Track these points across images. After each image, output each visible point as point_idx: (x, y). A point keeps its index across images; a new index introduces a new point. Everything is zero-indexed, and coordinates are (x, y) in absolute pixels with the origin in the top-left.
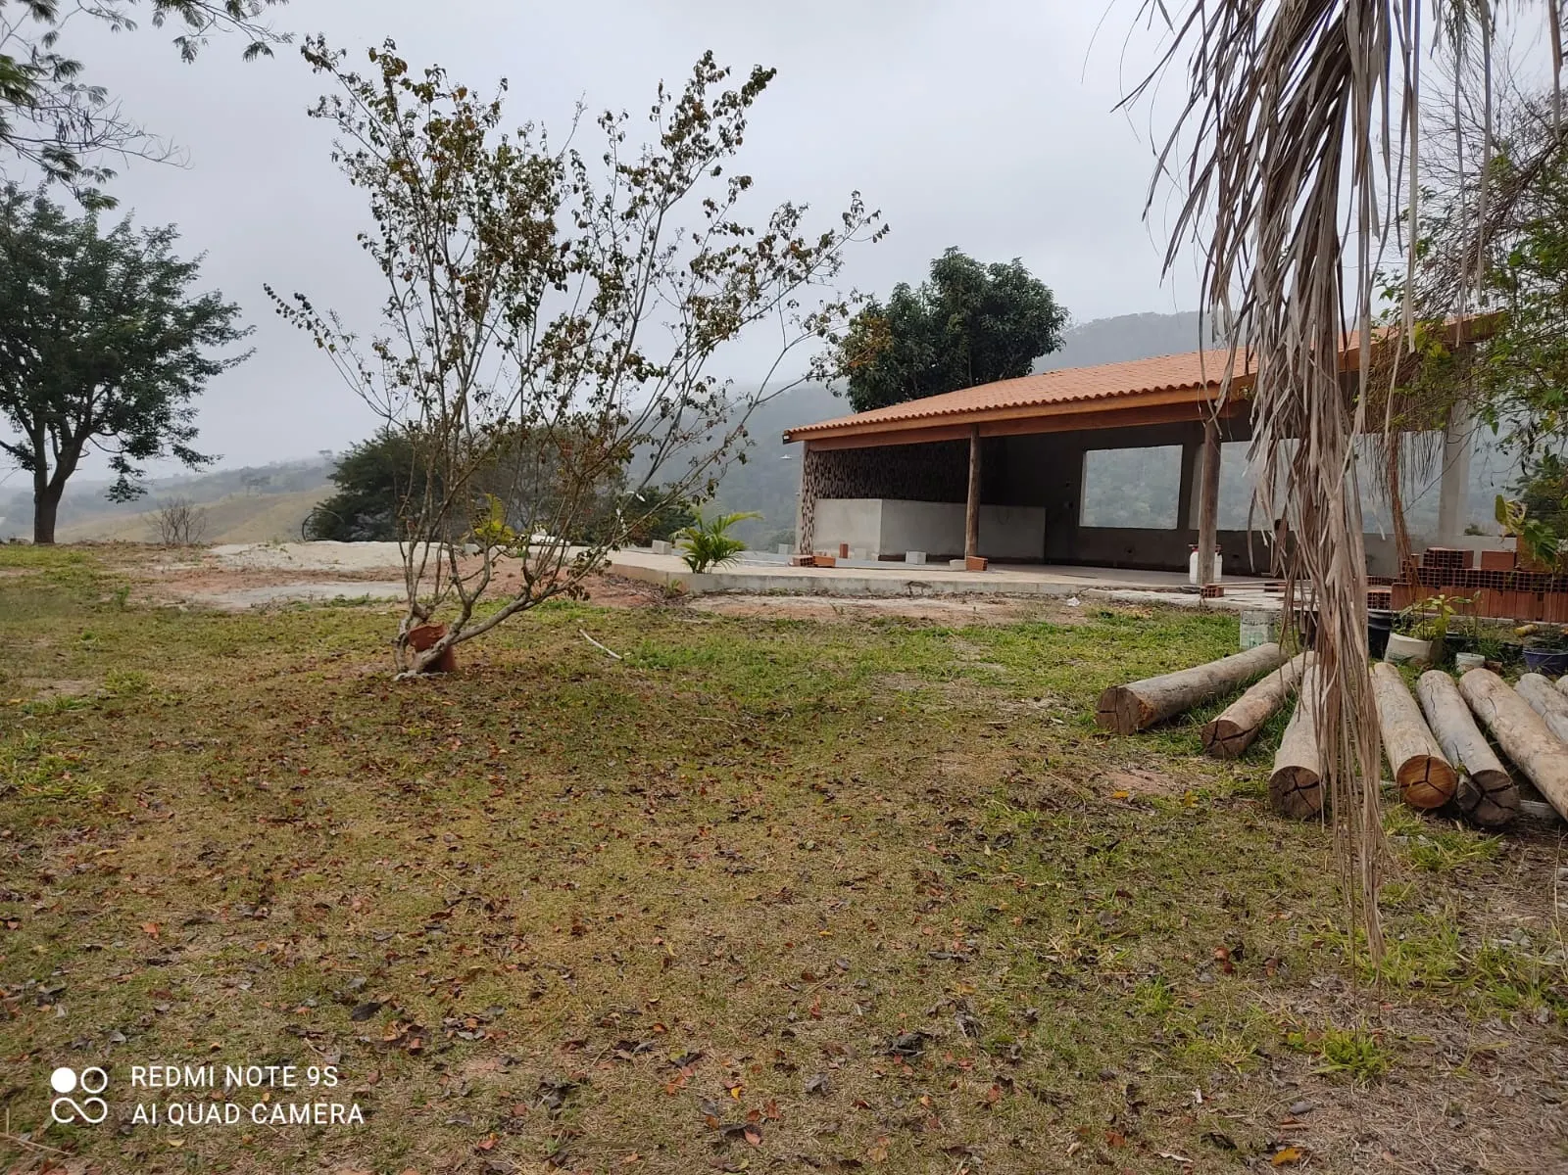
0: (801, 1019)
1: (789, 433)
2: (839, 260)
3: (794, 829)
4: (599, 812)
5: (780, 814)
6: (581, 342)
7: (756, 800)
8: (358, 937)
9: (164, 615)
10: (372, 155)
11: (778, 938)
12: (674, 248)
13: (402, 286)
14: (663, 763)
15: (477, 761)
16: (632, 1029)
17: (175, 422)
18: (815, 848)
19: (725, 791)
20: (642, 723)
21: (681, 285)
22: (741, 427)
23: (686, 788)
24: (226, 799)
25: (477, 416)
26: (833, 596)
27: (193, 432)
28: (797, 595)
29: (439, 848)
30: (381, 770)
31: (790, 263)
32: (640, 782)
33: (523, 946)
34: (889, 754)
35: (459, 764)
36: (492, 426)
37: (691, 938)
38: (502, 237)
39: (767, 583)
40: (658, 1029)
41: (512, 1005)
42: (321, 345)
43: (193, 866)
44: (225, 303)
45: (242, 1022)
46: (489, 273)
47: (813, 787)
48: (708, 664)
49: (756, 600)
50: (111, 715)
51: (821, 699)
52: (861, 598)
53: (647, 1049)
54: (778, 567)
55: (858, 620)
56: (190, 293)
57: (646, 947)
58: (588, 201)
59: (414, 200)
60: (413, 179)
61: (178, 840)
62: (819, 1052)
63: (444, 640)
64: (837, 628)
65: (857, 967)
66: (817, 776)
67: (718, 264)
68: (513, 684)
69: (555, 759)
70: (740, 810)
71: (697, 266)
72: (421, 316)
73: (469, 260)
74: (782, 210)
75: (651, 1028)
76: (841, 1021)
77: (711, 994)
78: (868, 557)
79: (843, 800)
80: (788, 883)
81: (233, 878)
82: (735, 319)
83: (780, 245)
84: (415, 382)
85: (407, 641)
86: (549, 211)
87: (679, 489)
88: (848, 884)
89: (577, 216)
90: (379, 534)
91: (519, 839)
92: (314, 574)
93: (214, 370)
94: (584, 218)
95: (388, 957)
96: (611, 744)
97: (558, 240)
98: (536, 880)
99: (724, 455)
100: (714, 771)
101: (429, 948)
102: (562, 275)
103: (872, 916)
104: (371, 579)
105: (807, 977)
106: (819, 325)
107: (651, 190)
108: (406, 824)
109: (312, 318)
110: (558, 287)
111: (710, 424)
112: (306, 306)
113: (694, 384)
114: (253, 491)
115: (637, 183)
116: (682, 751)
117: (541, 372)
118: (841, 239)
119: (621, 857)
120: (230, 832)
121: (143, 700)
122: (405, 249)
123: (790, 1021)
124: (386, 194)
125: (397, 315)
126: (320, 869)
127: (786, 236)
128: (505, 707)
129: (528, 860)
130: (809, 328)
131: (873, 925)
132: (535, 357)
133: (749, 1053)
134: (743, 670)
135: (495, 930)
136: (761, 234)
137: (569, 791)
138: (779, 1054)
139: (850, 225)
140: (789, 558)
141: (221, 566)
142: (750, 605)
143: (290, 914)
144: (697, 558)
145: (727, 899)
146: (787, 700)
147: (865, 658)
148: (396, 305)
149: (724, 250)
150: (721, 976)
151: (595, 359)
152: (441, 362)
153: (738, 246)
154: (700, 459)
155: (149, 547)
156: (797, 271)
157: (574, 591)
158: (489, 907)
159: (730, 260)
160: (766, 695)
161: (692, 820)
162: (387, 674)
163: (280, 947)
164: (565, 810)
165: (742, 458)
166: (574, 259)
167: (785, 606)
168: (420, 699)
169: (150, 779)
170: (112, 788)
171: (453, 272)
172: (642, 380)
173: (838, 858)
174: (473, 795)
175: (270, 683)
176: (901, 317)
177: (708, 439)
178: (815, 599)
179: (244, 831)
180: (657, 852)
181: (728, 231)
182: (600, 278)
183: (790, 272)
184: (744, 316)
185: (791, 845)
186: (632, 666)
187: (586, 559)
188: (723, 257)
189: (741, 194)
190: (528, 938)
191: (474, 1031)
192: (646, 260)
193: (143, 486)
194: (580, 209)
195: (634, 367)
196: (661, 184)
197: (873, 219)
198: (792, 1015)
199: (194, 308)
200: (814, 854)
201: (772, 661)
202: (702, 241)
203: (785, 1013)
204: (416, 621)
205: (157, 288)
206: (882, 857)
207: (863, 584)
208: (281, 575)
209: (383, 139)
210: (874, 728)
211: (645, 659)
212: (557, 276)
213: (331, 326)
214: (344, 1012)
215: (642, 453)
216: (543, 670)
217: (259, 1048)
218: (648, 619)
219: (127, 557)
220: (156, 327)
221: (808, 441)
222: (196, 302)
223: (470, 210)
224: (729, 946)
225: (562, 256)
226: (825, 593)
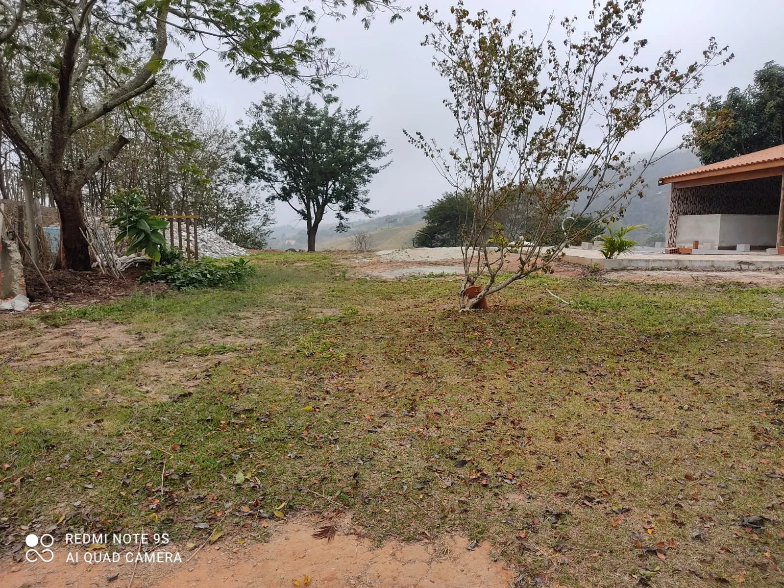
0: (686, 499)
1: (663, 180)
2: (700, 78)
3: (675, 398)
4: (563, 381)
5: (667, 390)
6: (552, 140)
7: (652, 381)
8: (454, 429)
9: (362, 281)
10: (450, 61)
11: (670, 455)
12: (601, 85)
13: (463, 123)
14: (597, 358)
15: (501, 352)
16: (590, 491)
17: (360, 196)
18: (688, 409)
19: (633, 375)
20: (583, 337)
21: (606, 104)
22: (640, 177)
23: (610, 372)
24: (393, 362)
25: (498, 183)
26: (691, 270)
27: (368, 200)
28: (668, 270)
29: (487, 392)
30: (457, 354)
31: (670, 84)
32: (584, 367)
33: (531, 443)
34: (733, 360)
35: (492, 353)
36: (505, 187)
37: (619, 450)
38: (511, 91)
39: (650, 263)
40: (605, 493)
41: (528, 470)
42: (427, 155)
43: (383, 391)
44: (380, 140)
45: (408, 462)
46: (505, 111)
47: (686, 376)
48: (618, 307)
49: (644, 273)
50: (345, 324)
51: (688, 328)
52: (708, 271)
53: (599, 503)
54: (657, 254)
55: (708, 284)
56: (365, 137)
57: (595, 452)
58: (556, 66)
59: (469, 79)
60: (469, 68)
61: (376, 379)
62: (697, 518)
63: (482, 294)
64: (695, 288)
65: (718, 476)
66: (688, 370)
67: (626, 90)
68: (515, 315)
69: (539, 353)
70: (643, 386)
71: (614, 93)
72: (473, 136)
73: (494, 106)
74: (665, 56)
75: (601, 492)
76: (710, 503)
77: (633, 479)
78: (712, 248)
79: (704, 384)
80: (674, 427)
81: (399, 398)
82: (637, 119)
83: (664, 75)
84: (469, 169)
85: (465, 294)
86: (535, 75)
87: (603, 214)
88: (710, 430)
89: (550, 74)
90: (444, 243)
91: (524, 391)
92: (419, 263)
93: (375, 171)
94: (554, 75)
95: (468, 440)
96: (568, 347)
97: (540, 89)
98: (534, 411)
99: (630, 193)
100: (625, 364)
101: (486, 438)
102: (542, 107)
103: (725, 448)
104: (444, 265)
105: (688, 477)
106: (688, 117)
107: (589, 55)
108: (471, 380)
109: (423, 143)
110: (540, 113)
111: (622, 177)
112: (421, 137)
113: (612, 156)
114: (391, 226)
115: (580, 53)
116: (606, 352)
117: (530, 158)
118: (702, 67)
119: (577, 404)
120: (396, 377)
121: (357, 318)
122: (465, 104)
123: (679, 499)
124: (456, 78)
125: (461, 137)
126: (435, 397)
127: (667, 70)
128: (512, 326)
129: (530, 402)
130: (681, 119)
131: (728, 454)
132: (527, 150)
133: (657, 513)
134: (638, 311)
135: (517, 433)
136: (652, 71)
137: (547, 369)
138: (674, 515)
139: (708, 57)
140: (663, 250)
141: (381, 260)
142: (640, 276)
143: (424, 415)
144: (608, 251)
145: (639, 432)
146: (666, 328)
147: (714, 306)
148: (460, 132)
149: (629, 82)
150: (638, 471)
151: (558, 149)
152: (481, 158)
153: (638, 79)
154: (615, 197)
155: (352, 252)
156: (674, 88)
157: (546, 269)
158: (512, 422)
159: (633, 87)
160: (653, 325)
161: (615, 389)
162: (456, 309)
163: (421, 430)
164: (546, 379)
165: (641, 195)
166: (549, 98)
167: (661, 276)
168: (472, 322)
169: (362, 353)
170: (348, 355)
171: (488, 113)
172: (585, 157)
173: (704, 416)
174: (500, 369)
175: (406, 312)
176: (733, 107)
177: (620, 186)
178: (680, 272)
179: (402, 377)
180: (597, 404)
181: (633, 71)
182: (562, 107)
183: (670, 89)
184: (643, 116)
185: (674, 406)
186: (575, 308)
187: (552, 253)
188: (629, 86)
189: (641, 50)
190: (533, 439)
191: (511, 480)
192: (586, 93)
193: (349, 225)
194: (552, 71)
195: (581, 150)
196: (594, 51)
197: (723, 52)
198: (680, 497)
199: (367, 144)
200: (689, 413)
201: (655, 306)
202: (618, 78)
203: (675, 494)
204: (469, 284)
205: (353, 136)
206: (731, 417)
207: (710, 264)
208: (407, 264)
209: (454, 52)
210: (722, 345)
211: (582, 304)
212: (539, 108)
213: (432, 146)
214: (451, 463)
215: (583, 195)
216: (530, 309)
217: (416, 474)
218: (582, 283)
219: (344, 257)
220: (352, 154)
221: (674, 183)
222: (368, 141)
223: (495, 80)
224: (642, 456)
225: (542, 97)
226: (686, 269)
